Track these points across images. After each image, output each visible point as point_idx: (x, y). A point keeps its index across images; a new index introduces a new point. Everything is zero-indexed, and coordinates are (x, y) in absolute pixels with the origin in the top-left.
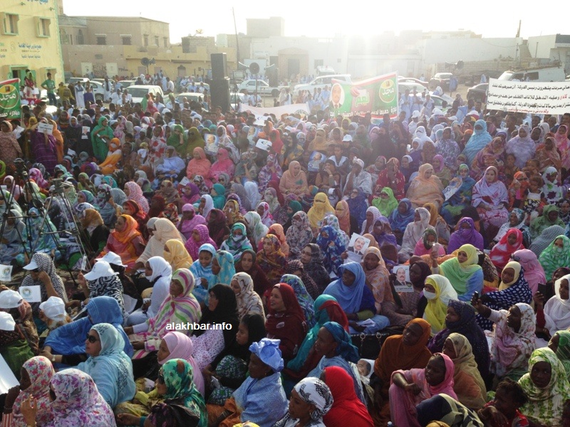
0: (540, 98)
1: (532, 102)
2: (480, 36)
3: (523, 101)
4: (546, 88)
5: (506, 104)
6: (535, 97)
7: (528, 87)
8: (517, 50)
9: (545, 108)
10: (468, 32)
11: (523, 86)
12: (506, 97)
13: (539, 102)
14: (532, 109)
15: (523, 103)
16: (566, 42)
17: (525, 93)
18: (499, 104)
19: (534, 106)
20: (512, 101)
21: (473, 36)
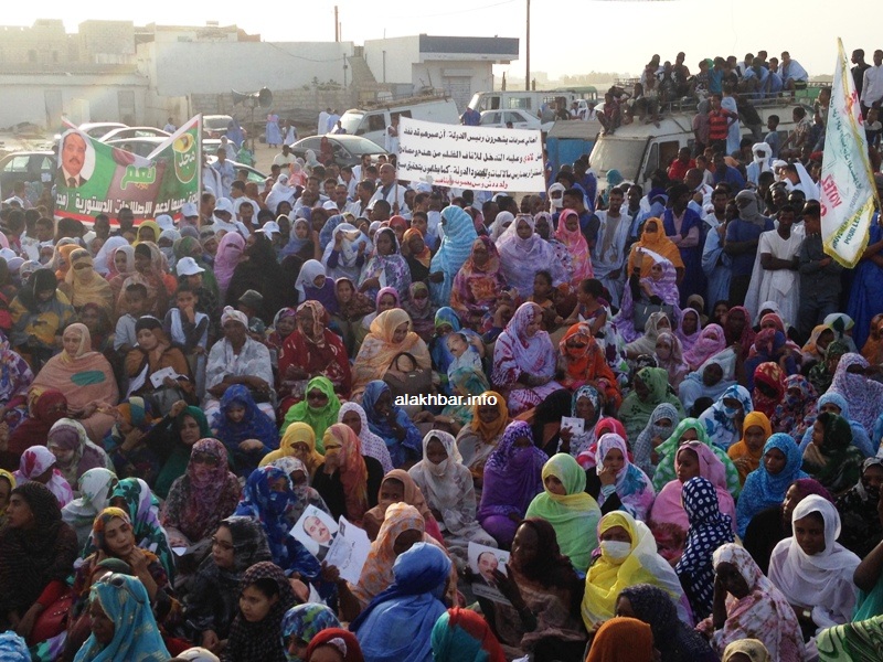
0: (491, 159)
1: (478, 166)
2: (256, 38)
3: (462, 164)
4: (499, 140)
5: (430, 170)
6: (484, 156)
7: (468, 137)
8: (346, 67)
9: (502, 179)
10: (233, 29)
11: (459, 134)
12: (429, 154)
13: (491, 167)
14: (479, 180)
15: (463, 169)
16: (439, 51)
17: (464, 147)
18: (417, 168)
19: (483, 174)
20: (440, 162)
21: (243, 37)
